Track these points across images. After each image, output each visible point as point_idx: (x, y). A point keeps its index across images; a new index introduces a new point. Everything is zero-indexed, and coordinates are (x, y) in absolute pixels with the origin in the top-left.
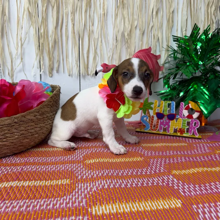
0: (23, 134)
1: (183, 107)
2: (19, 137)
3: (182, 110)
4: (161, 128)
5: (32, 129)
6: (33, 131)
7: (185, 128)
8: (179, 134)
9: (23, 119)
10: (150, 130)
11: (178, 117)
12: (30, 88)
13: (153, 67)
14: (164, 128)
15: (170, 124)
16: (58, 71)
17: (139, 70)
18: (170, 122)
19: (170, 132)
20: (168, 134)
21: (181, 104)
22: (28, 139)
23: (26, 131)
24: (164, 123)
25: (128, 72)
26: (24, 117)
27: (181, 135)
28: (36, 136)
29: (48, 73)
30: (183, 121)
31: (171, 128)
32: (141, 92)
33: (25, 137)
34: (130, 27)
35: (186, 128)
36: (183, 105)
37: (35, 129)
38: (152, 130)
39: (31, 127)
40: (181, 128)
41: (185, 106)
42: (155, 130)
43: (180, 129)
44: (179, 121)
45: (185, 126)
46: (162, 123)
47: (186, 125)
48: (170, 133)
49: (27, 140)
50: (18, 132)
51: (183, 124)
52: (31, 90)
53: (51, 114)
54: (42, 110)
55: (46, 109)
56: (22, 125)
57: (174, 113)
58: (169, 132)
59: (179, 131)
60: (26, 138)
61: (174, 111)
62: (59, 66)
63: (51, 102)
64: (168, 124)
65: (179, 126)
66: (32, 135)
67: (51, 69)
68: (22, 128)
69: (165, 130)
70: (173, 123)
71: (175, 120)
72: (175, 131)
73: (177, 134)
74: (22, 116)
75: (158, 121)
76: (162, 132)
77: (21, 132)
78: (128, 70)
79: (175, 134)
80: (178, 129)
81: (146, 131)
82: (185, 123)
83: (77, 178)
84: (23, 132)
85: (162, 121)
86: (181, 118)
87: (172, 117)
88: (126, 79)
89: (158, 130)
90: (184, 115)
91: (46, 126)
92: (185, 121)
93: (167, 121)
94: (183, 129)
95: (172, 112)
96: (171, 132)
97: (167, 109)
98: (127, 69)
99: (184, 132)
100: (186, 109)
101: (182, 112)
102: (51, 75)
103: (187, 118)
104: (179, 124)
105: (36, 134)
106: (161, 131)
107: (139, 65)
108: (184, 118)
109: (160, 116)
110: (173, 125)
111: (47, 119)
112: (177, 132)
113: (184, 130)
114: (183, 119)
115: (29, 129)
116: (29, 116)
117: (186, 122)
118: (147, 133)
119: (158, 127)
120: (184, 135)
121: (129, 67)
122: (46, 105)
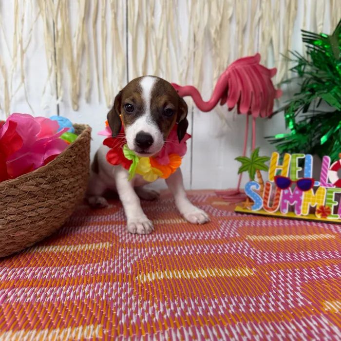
0: (13, 221)
1: (327, 166)
2: (4, 228)
3: (327, 171)
4: (284, 206)
5: (33, 210)
6: (33, 214)
7: (331, 206)
8: (319, 217)
9: (13, 191)
10: (262, 209)
11: (317, 184)
12: (30, 129)
13: (264, 90)
14: (289, 206)
15: (303, 198)
16: (88, 100)
18: (301, 195)
19: (302, 213)
20: (299, 216)
21: (324, 159)
22: (24, 229)
23: (19, 214)
24: (291, 197)
25: (132, 103)
26: (15, 187)
27: (323, 219)
28: (41, 223)
29: (70, 103)
30: (328, 192)
31: (304, 205)
32: (149, 143)
33: (17, 226)
34: (220, 18)
35: (333, 205)
36: (328, 161)
37: (39, 210)
38: (267, 209)
39: (30, 206)
40: (323, 205)
41: (332, 163)
42: (273, 210)
43: (322, 208)
44: (320, 193)
45: (331, 201)
46: (286, 197)
47: (333, 199)
48: (302, 215)
49: (22, 233)
50: (2, 218)
51: (328, 199)
52: (33, 133)
53: (72, 180)
54: (51, 172)
55: (61, 171)
56: (10, 203)
57: (311, 177)
58: (299, 212)
59: (319, 212)
60: (19, 228)
61: (309, 174)
62: (90, 91)
63: (71, 156)
64: (298, 198)
65: (318, 201)
66: (32, 223)
67: (77, 97)
68: (11, 209)
69: (292, 209)
70: (309, 196)
71: (312, 190)
72: (312, 211)
73: (316, 217)
74: (11, 186)
75: (278, 192)
76: (285, 213)
77: (9, 218)
78: (133, 100)
79: (312, 217)
80: (318, 208)
81: (255, 211)
82: (331, 197)
83: (117, 323)
84: (12, 216)
85: (286, 192)
86: (323, 187)
87: (305, 185)
89: (279, 210)
90: (329, 182)
91: (61, 204)
92: (332, 192)
93: (297, 192)
94: (327, 207)
95: (306, 176)
96: (303, 212)
97: (297, 169)
99: (330, 212)
100: (334, 169)
101: (326, 175)
102: (76, 107)
103: (335, 187)
104: (319, 197)
105: (40, 220)
106: (284, 210)
107: (152, 92)
108: (330, 186)
109: (282, 182)
110: (309, 201)
111: (62, 189)
112: (316, 213)
113: (329, 208)
114: (327, 189)
115: (25, 211)
116: (26, 184)
117: (334, 195)
118: (255, 215)
119: (277, 204)
120: (329, 218)
122: (60, 163)
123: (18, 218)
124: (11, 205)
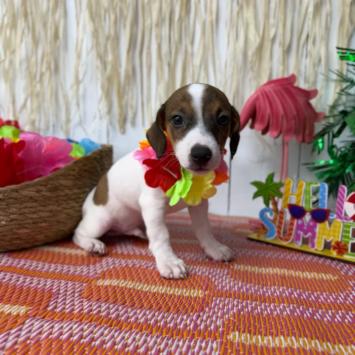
0: (16, 220)
1: (343, 197)
2: (8, 224)
3: (343, 202)
4: (298, 237)
5: (35, 213)
6: (35, 216)
7: (348, 242)
8: (334, 254)
9: (15, 195)
10: (276, 238)
11: (333, 216)
12: (37, 145)
14: (303, 238)
15: (317, 230)
16: (134, 124)
17: (204, 109)
18: (315, 226)
19: (316, 247)
20: (312, 250)
21: (340, 189)
22: (26, 228)
23: (20, 214)
24: (305, 228)
25: (181, 114)
26: (17, 192)
27: (339, 257)
28: (43, 225)
29: (117, 126)
30: (345, 226)
31: (319, 238)
32: (208, 157)
33: (19, 224)
35: (351, 242)
36: (344, 191)
37: (40, 213)
38: (281, 239)
39: (31, 209)
40: (340, 240)
41: (348, 195)
42: (287, 240)
43: (338, 243)
44: (336, 227)
45: (348, 237)
46: (300, 227)
47: (350, 235)
48: (316, 250)
49: (26, 231)
50: (6, 216)
51: (344, 234)
54: (51, 182)
55: (64, 182)
56: (12, 204)
57: (326, 208)
58: (313, 246)
59: (335, 248)
60: (22, 226)
61: (325, 204)
62: (135, 115)
64: (312, 229)
65: (334, 236)
66: (33, 223)
67: (123, 121)
68: (14, 209)
69: (305, 242)
70: (324, 229)
71: (327, 222)
72: (327, 246)
73: (331, 253)
74: (13, 190)
75: (292, 221)
76: (298, 245)
77: (12, 216)
78: (182, 110)
79: (326, 253)
80: (333, 244)
81: (269, 240)
82: (348, 232)
84: (15, 216)
85: (300, 222)
86: (339, 220)
87: (320, 216)
88: (179, 130)
89: (292, 242)
90: (346, 214)
92: (349, 227)
93: (311, 224)
94: (343, 243)
95: (320, 206)
96: (318, 246)
97: (311, 198)
98: (179, 108)
99: (347, 250)
100: (350, 200)
101: (342, 207)
102: (122, 131)
103: (352, 221)
104: (335, 231)
105: (42, 222)
106: (298, 242)
107: (203, 99)
108: (346, 219)
109: (297, 212)
110: (324, 234)
111: (65, 198)
112: (332, 248)
113: (345, 245)
114: (343, 222)
115: (26, 213)
116: (28, 189)
117: (351, 230)
118: (267, 243)
119: (291, 234)
120: (346, 257)
121: (184, 105)
123: (20, 217)
124: (13, 206)
